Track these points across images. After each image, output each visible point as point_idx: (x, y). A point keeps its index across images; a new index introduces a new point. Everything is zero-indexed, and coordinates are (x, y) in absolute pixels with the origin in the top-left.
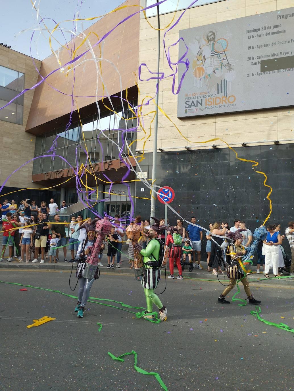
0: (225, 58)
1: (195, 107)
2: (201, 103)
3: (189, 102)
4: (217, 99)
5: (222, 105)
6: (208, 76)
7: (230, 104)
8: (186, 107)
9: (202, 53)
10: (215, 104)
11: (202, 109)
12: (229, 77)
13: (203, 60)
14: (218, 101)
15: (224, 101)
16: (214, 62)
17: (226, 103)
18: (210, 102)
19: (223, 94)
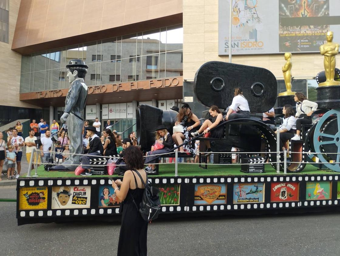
0: (256, 13)
1: (233, 47)
2: (237, 45)
3: (227, 43)
4: (249, 43)
5: (253, 48)
6: (243, 25)
7: (259, 48)
8: (225, 47)
9: (237, 6)
10: (248, 46)
11: (238, 50)
12: (259, 27)
13: (238, 12)
14: (250, 45)
15: (254, 46)
16: (247, 14)
17: (257, 47)
18: (244, 45)
19: (254, 40)
